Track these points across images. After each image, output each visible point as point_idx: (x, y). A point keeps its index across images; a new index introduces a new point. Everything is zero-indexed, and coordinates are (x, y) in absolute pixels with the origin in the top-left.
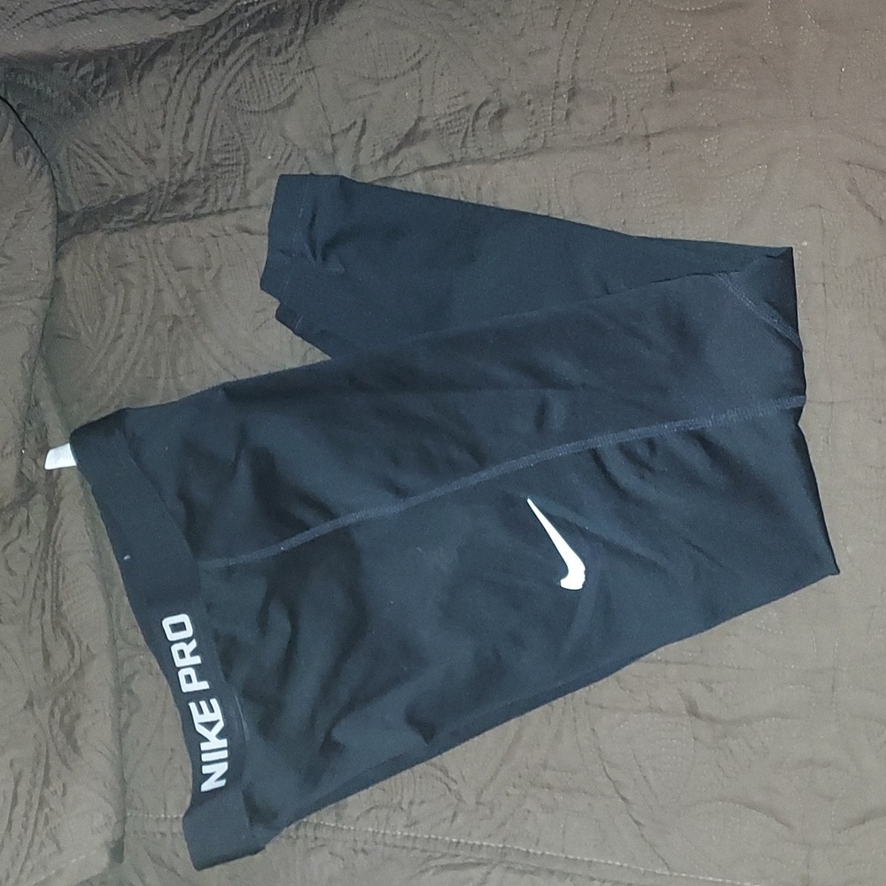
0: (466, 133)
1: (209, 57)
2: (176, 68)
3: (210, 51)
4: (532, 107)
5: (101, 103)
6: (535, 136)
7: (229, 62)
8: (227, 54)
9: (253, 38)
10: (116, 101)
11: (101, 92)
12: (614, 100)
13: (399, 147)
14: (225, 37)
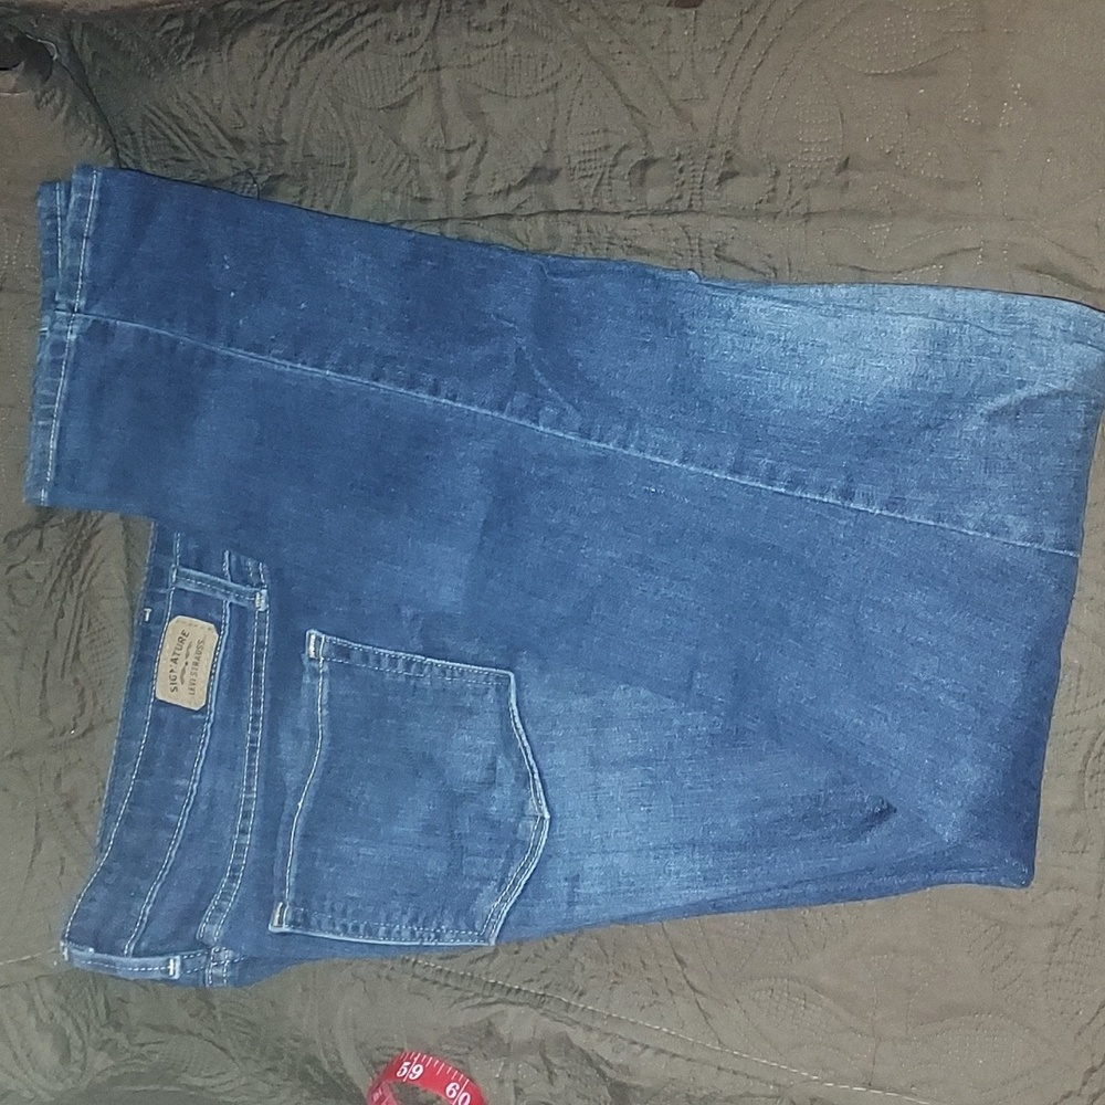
0: (601, 179)
1: (315, 34)
2: (275, 39)
3: (317, 27)
4: (681, 164)
5: (184, 68)
6: (680, 198)
7: (337, 43)
8: (336, 34)
9: (369, 19)
10: (201, 68)
11: (185, 53)
12: (777, 173)
13: (524, 182)
14: (338, 14)
